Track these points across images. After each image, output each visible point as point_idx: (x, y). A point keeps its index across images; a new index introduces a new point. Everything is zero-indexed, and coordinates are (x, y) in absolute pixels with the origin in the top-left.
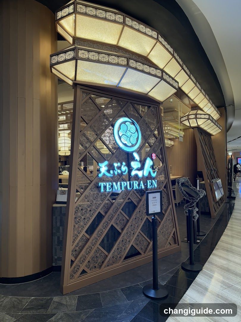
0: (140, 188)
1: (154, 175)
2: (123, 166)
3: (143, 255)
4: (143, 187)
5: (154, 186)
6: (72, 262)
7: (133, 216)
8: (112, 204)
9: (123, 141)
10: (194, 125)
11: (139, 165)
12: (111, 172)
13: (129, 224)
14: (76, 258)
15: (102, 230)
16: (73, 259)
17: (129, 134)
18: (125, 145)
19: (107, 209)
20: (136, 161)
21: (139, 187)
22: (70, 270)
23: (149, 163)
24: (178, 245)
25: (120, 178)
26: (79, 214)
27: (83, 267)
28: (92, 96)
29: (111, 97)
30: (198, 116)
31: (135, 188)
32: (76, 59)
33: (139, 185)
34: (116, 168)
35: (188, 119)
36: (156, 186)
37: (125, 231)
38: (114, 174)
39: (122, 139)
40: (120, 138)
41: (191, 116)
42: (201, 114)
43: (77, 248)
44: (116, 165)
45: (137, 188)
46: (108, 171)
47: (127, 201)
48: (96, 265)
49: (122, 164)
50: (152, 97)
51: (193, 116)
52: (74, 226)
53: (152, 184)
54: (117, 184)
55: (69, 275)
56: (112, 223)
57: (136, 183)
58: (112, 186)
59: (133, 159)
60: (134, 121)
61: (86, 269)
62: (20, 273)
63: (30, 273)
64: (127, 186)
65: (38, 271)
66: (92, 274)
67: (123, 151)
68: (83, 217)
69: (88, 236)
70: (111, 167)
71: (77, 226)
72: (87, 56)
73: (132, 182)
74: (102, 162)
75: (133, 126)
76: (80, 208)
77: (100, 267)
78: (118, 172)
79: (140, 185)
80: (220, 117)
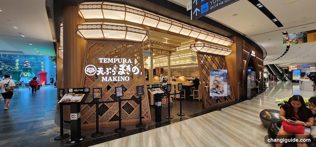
3: (123, 121)
24: (149, 119)
27: (85, 120)
30: (196, 45)
43: (84, 112)
48: (94, 121)
72: (82, 27)
80: (232, 43)
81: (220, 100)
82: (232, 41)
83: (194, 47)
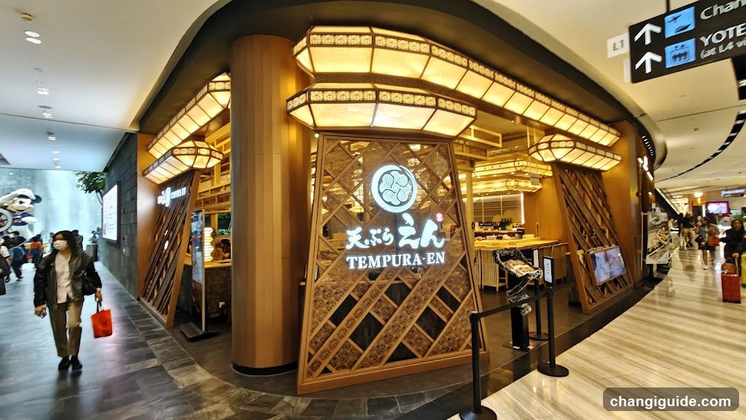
0: (414, 264)
1: (439, 245)
2: (385, 234)
3: (420, 358)
4: (420, 263)
5: (439, 261)
6: (310, 356)
7: (404, 304)
8: (370, 285)
9: (386, 200)
10: (549, 158)
11: (413, 231)
12: (367, 242)
13: (397, 313)
14: (316, 351)
15: (354, 319)
16: (312, 352)
17: (395, 188)
18: (390, 203)
19: (362, 290)
20: (408, 225)
21: (412, 263)
22: (308, 366)
23: (430, 227)
24: (485, 350)
25: (380, 249)
26: (321, 297)
27: (325, 364)
28: (342, 142)
29: (371, 140)
30: (552, 145)
31: (405, 264)
32: (308, 103)
33: (412, 260)
34: (373, 237)
35: (538, 151)
36: (443, 261)
37: (390, 323)
38: (370, 244)
39: (384, 197)
40: (381, 194)
41: (541, 145)
42: (559, 141)
43: (318, 340)
44: (373, 232)
45: (410, 263)
46: (362, 241)
47: (393, 282)
48: (346, 364)
49: (383, 231)
50: (435, 133)
51: (546, 146)
52: (314, 312)
53: (435, 258)
54: (374, 259)
55: (306, 372)
56: (370, 310)
57: (407, 257)
58: (367, 262)
59: (403, 223)
60: (404, 168)
61: (330, 367)
62: (260, 363)
63: (270, 364)
64: (391, 261)
65: (280, 364)
66: (338, 375)
67: (386, 212)
68: (326, 301)
69: (333, 326)
70: (365, 235)
71: (317, 311)
72: (321, 97)
73: (400, 256)
74: (352, 228)
75: (403, 175)
76: (322, 289)
77: (351, 367)
78: (376, 243)
79: (415, 260)
80: (618, 138)
81: (608, 289)
82: (619, 134)
83: (548, 151)
